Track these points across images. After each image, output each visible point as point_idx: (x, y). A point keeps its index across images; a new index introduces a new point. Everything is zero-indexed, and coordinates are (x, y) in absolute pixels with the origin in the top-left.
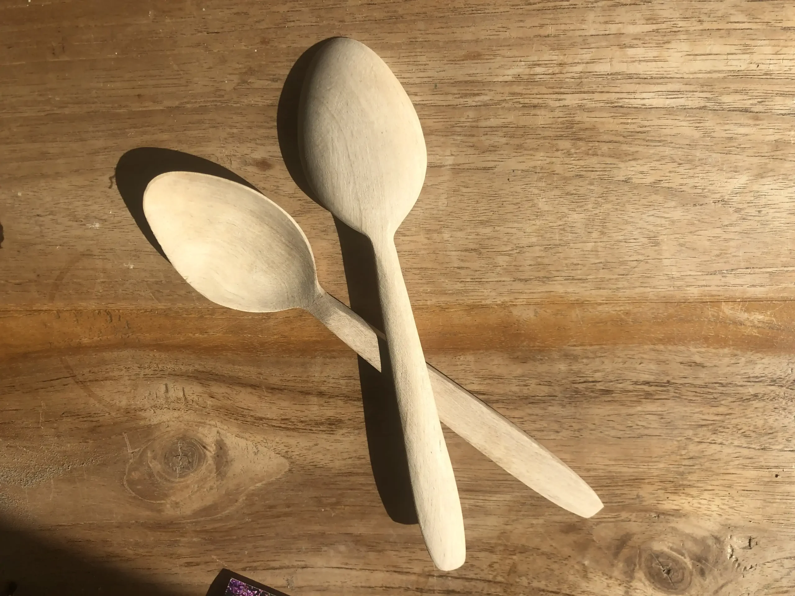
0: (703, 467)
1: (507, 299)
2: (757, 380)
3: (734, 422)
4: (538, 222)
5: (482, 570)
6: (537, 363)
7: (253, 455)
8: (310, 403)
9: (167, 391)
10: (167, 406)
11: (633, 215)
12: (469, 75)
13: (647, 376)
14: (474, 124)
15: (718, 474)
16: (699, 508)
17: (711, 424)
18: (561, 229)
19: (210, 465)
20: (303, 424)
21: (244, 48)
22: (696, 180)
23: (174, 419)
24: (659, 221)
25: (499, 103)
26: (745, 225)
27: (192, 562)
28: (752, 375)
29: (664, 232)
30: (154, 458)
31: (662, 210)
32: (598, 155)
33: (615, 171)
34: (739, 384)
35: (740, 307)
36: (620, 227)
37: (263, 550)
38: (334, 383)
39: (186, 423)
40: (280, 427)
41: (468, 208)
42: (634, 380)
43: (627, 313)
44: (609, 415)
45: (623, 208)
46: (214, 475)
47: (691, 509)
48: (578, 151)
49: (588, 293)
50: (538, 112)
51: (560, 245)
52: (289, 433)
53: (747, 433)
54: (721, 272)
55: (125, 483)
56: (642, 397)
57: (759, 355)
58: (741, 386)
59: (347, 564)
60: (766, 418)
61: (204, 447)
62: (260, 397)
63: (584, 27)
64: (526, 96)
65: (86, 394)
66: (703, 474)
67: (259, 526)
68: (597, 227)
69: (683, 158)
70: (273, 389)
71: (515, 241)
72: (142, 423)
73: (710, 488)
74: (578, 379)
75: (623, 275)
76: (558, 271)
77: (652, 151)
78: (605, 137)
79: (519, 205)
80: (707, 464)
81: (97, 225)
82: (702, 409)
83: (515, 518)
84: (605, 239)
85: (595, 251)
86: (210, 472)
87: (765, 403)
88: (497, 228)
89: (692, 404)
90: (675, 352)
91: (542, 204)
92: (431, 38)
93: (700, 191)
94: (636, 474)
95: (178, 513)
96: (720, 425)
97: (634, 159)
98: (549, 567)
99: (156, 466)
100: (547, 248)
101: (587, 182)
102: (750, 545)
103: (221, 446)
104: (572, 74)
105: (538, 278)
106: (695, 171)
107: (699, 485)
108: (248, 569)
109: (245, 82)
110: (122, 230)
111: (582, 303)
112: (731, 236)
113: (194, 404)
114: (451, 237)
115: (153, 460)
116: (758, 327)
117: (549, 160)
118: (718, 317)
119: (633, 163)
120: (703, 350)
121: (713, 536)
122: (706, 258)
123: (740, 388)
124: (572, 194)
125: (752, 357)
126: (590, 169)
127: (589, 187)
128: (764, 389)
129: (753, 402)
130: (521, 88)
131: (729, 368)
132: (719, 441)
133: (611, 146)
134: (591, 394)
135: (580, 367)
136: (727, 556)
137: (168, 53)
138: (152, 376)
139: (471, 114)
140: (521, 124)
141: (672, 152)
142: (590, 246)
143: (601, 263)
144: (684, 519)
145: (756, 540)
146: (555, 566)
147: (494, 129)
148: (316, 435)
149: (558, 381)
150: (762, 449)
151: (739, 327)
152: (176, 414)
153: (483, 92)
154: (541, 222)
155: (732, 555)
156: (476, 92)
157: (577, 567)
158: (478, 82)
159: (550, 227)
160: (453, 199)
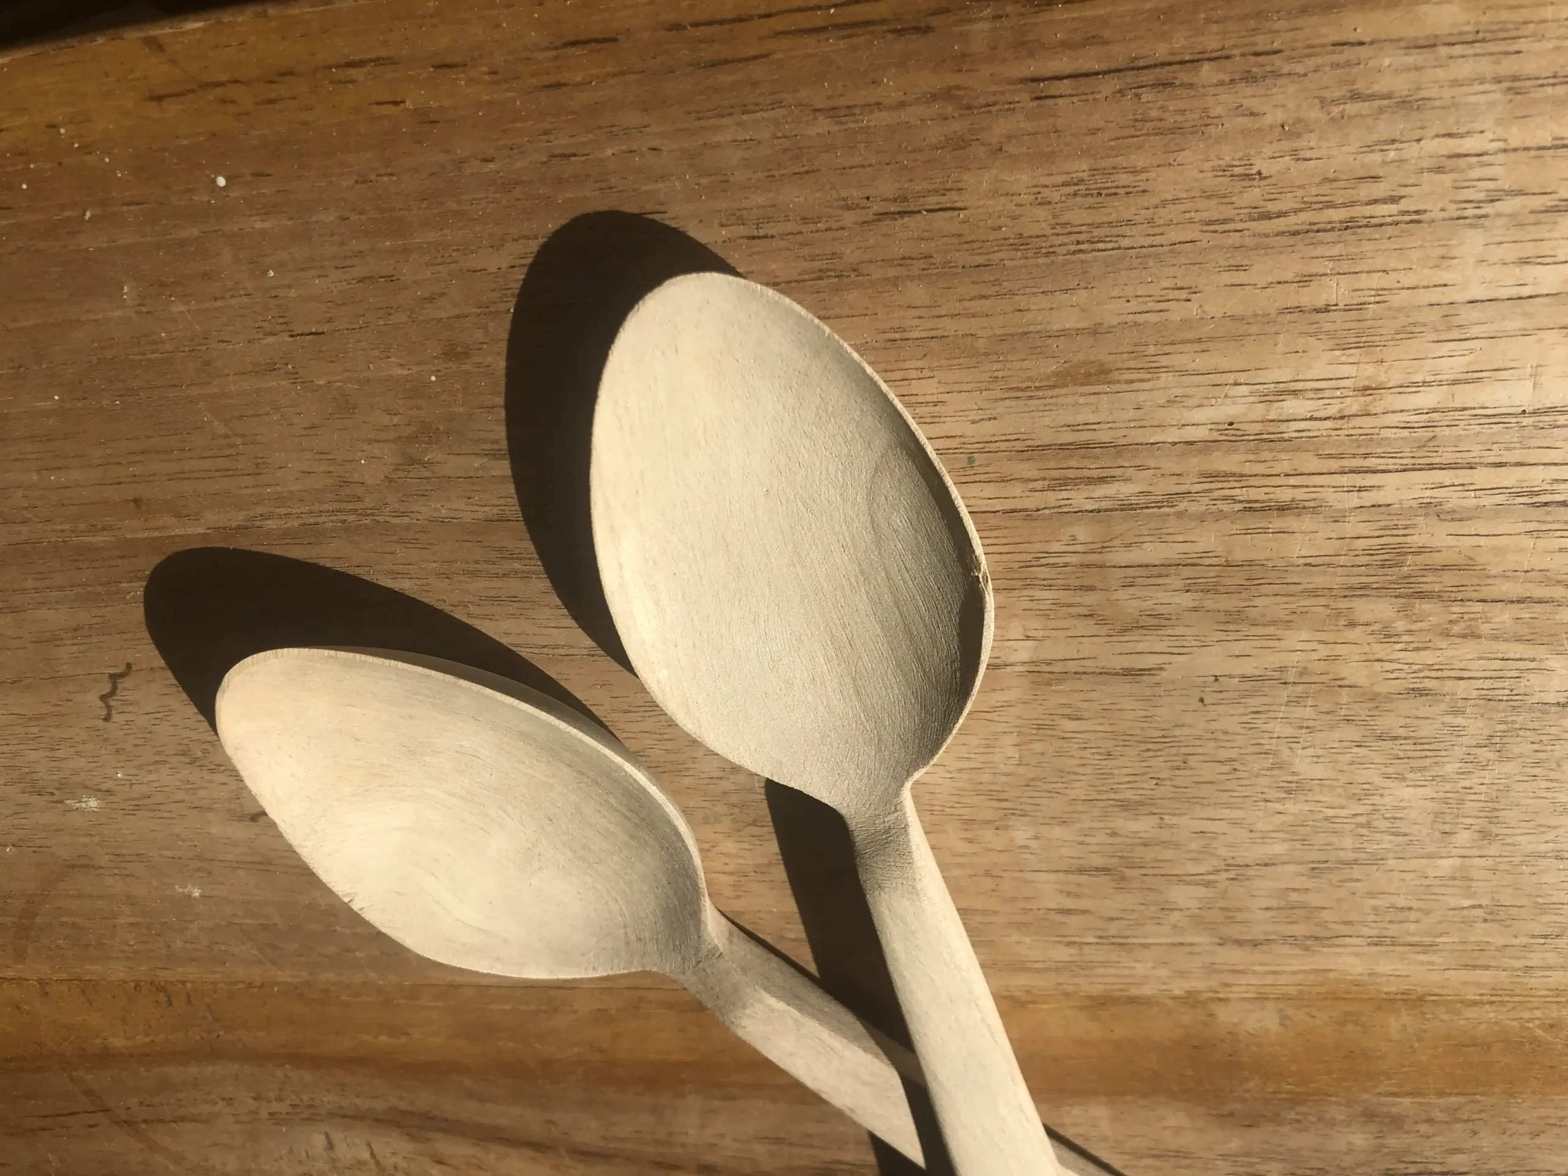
1: (1198, 985)
4: (1290, 807)
6: (1285, 1129)
9: (331, 1146)
12: (1073, 427)
14: (1091, 559)
18: (1359, 825)
21: (399, 371)
25: (1170, 499)
32: (1479, 637)
33: (1535, 680)
36: (1541, 820)
38: (739, 1149)
41: (1081, 770)
43: (1552, 1026)
45: (1554, 774)
48: (1414, 627)
49: (1435, 977)
50: (1290, 522)
51: (1356, 862)
62: (555, 1168)
63: (1445, 276)
64: (1253, 481)
68: (1469, 821)
70: (585, 1154)
71: (1223, 852)
74: (1401, 1165)
75: (1546, 937)
76: (1347, 923)
78: (1507, 589)
79: (1236, 765)
81: (93, 803)
84: (1494, 849)
85: (1462, 879)
88: (1172, 820)
91: (1304, 765)
92: (950, 327)
100: (1315, 870)
101: (1443, 706)
104: (1404, 417)
105: (1292, 940)
109: (413, 461)
110: (159, 814)
111: (1421, 999)
114: (1036, 838)
117: (1323, 651)
124: (1396, 738)
126: (1453, 674)
127: (1448, 719)
130: (1236, 457)
133: (1526, 611)
135: (1409, 1141)
138: (288, 1117)
139: (1083, 532)
140: (1239, 555)
142: (1446, 865)
143: (1480, 906)
147: (1156, 571)
153: (1117, 472)
154: (1299, 806)
156: (1095, 474)
158: (1104, 446)
159: (1327, 819)
160: (1038, 747)
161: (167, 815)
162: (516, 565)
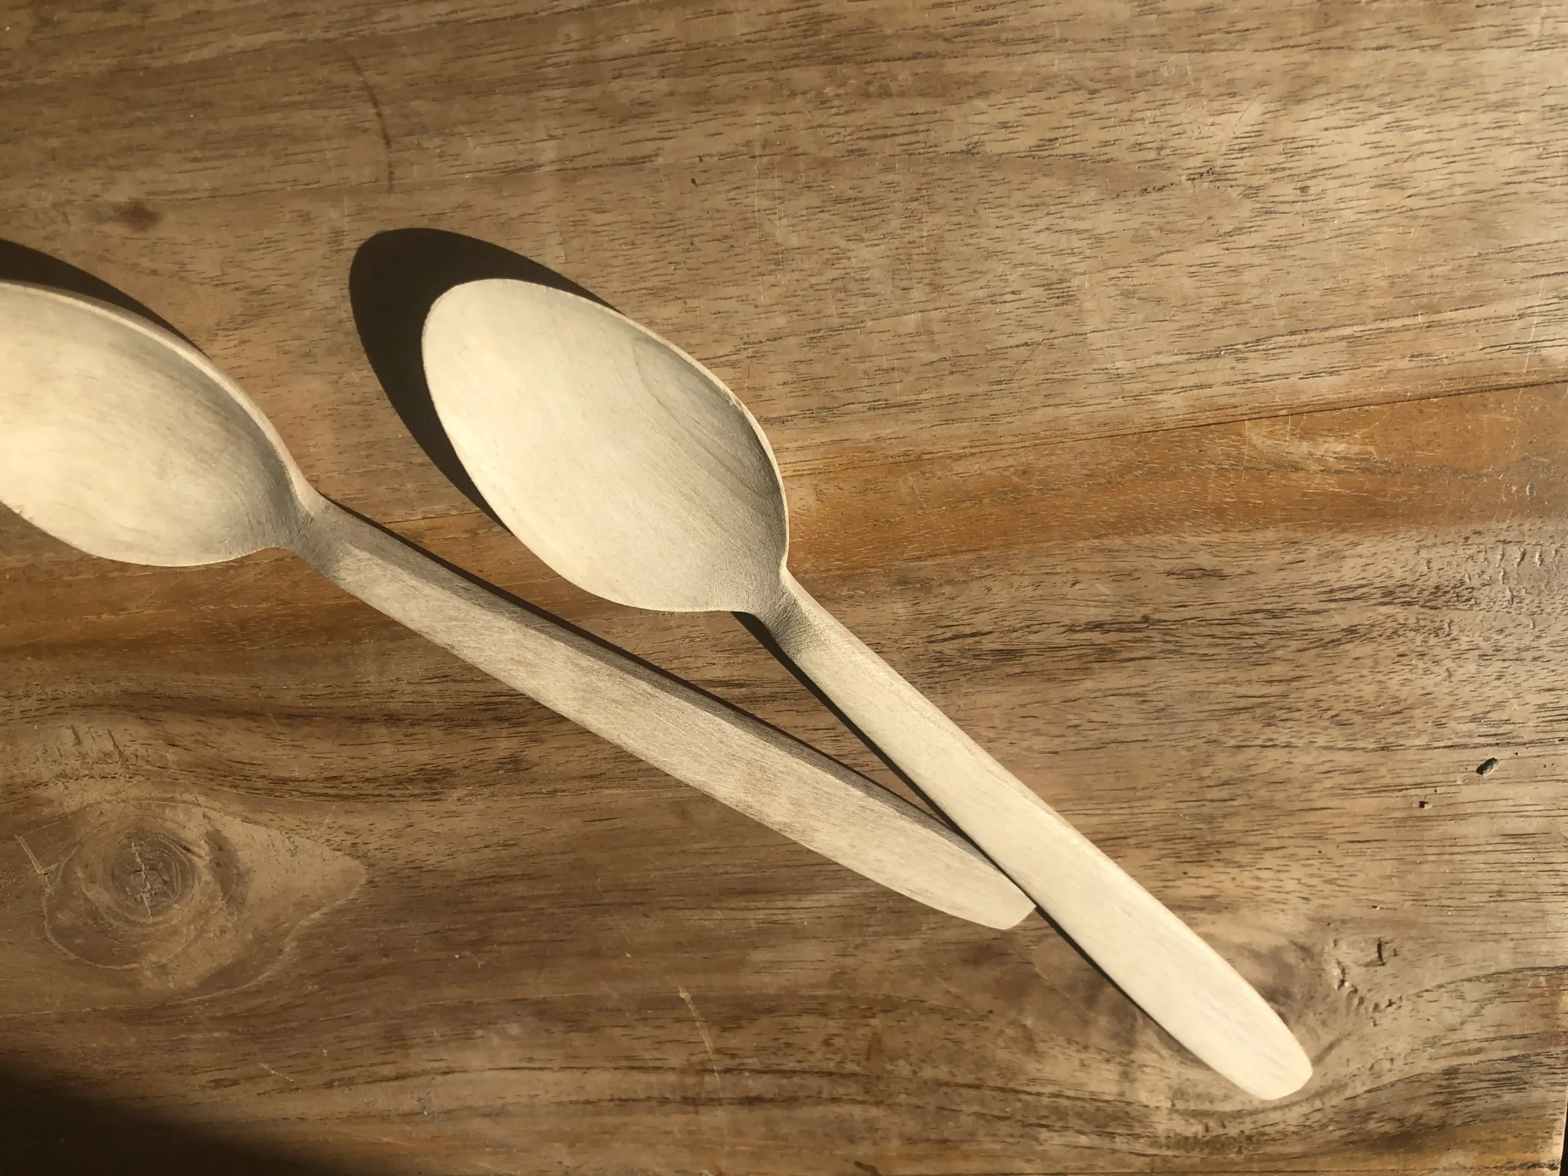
0: (1254, 801)
2: (1351, 595)
3: (1311, 694)
4: (783, 279)
5: (811, 1053)
7: (288, 855)
8: (374, 740)
9: (78, 741)
10: (87, 772)
11: (998, 233)
13: (1093, 611)
14: (586, 53)
15: (1291, 813)
16: (1258, 888)
17: (1260, 705)
18: (838, 290)
19: (207, 883)
20: (373, 785)
22: (1139, 128)
23: (108, 798)
24: (1063, 241)
26: (1273, 228)
27: (224, 1080)
28: (1335, 586)
29: (1081, 267)
30: (92, 879)
31: (1068, 212)
32: (891, 95)
33: (939, 131)
34: (1310, 608)
35: (1288, 427)
36: (973, 267)
37: (358, 1043)
38: (413, 692)
39: (135, 803)
40: (327, 795)
42: (1066, 621)
43: (1024, 472)
44: (1023, 706)
45: (973, 221)
46: (220, 903)
47: (1239, 891)
48: (841, 91)
49: (925, 435)
51: (842, 327)
52: (347, 805)
53: (1345, 716)
54: (1231, 349)
55: (49, 935)
56: (1090, 658)
57: (1350, 537)
58: (1317, 612)
59: (531, 1060)
60: (1384, 678)
61: (188, 850)
62: (268, 736)
66: (1257, 815)
67: (336, 998)
68: (920, 274)
69: (1099, 74)
70: (292, 717)
71: (739, 331)
72: (46, 811)
73: (1275, 843)
74: (940, 631)
75: (1000, 382)
76: (849, 390)
77: (1019, 68)
78: (902, 47)
79: (731, 241)
80: (1263, 793)
82: (1233, 673)
83: (859, 941)
84: (943, 301)
85: (925, 331)
86: (212, 898)
87: (1375, 645)
88: (693, 303)
89: (1210, 665)
90: (1152, 550)
91: (783, 232)
93: (1153, 155)
94: (1107, 829)
95: (171, 985)
96: (1278, 705)
97: (981, 94)
98: (950, 1037)
99: (100, 896)
100: (813, 340)
101: (877, 166)
102: (1380, 956)
103: (218, 844)
105: (810, 414)
106: (1133, 105)
107: (1252, 839)
108: (336, 1084)
109: (46, 22)
111: (919, 458)
112: (1245, 258)
113: (140, 763)
115: (90, 885)
116: (1338, 472)
117: (777, 121)
118: (1239, 459)
119: (980, 104)
120: (1215, 538)
121: (1295, 944)
122: (1189, 319)
123: (1315, 618)
124: (849, 200)
125: (1332, 542)
126: (878, 132)
127: (883, 177)
128: (1369, 614)
129: (1349, 646)
131: (1283, 574)
132: (1282, 740)
133: (920, 66)
134: (975, 662)
135: (939, 604)
136: (1330, 985)
138: (37, 713)
139: (574, 30)
140: (695, 39)
141: (1068, 65)
142: (911, 321)
143: (945, 359)
144: (1226, 916)
145: (1393, 946)
146: (964, 1034)
147: (636, 60)
148: (405, 806)
149: (896, 641)
150: (1383, 749)
151: (1294, 476)
152: (110, 786)
154: (788, 276)
155: (1342, 982)
157: (1009, 1031)
159: (811, 286)
160: (575, 243)
162: (139, 114)
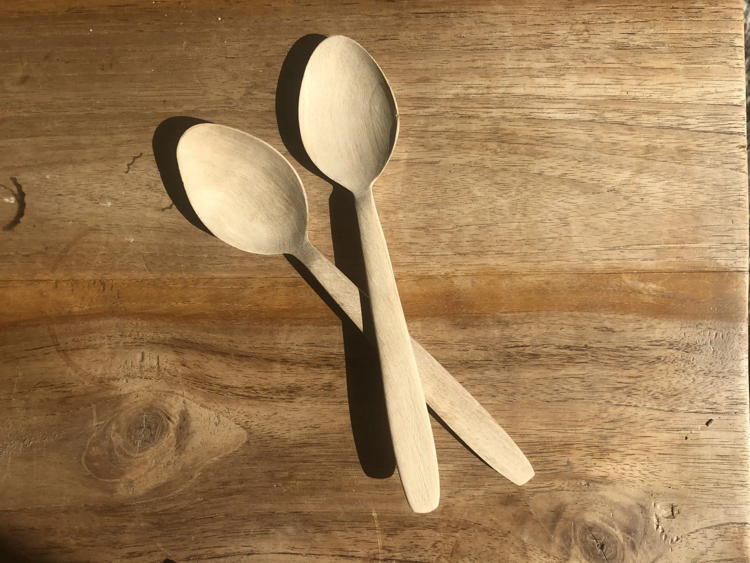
0: (622, 431)
1: (449, 270)
2: (657, 344)
3: (644, 384)
4: (473, 206)
5: (426, 551)
6: (475, 329)
7: (214, 425)
8: (273, 370)
9: (142, 360)
10: (140, 375)
11: (546, 200)
12: (421, 93)
13: (568, 341)
14: (424, 129)
15: (637, 438)
16: (623, 474)
17: (626, 387)
18: (491, 212)
19: (171, 437)
20: (265, 392)
21: (252, 69)
22: (593, 174)
23: (144, 389)
24: (567, 206)
25: (443, 113)
26: (633, 210)
27: (134, 553)
28: (653, 340)
29: (572, 214)
30: (118, 431)
31: (570, 197)
32: (518, 154)
33: (531, 166)
34: (644, 347)
35: (637, 277)
36: (537, 210)
37: (210, 534)
38: (298, 350)
39: (155, 392)
40: (243, 395)
41: (417, 193)
42: (557, 344)
43: (547, 283)
44: (538, 379)
45: (539, 195)
46: (173, 448)
47: (616, 475)
48: (502, 150)
49: (514, 266)
50: (472, 121)
51: (491, 224)
52: (251, 402)
53: (657, 395)
54: (619, 248)
55: (83, 459)
56: (565, 361)
57: (657, 320)
58: (646, 349)
59: (293, 548)
60: (671, 379)
61: (169, 419)
62: (228, 365)
63: (504, 62)
64: (463, 109)
65: (64, 363)
66: (624, 437)
67: (210, 506)
68: (519, 210)
69: (582, 157)
70: (242, 357)
71: (455, 221)
72: (113, 393)
73: (631, 452)
74: (510, 343)
75: (542, 250)
76: (490, 246)
77: (558, 152)
78: (523, 141)
79: (459, 192)
80: (626, 428)
81: (109, 204)
82: (616, 372)
83: (457, 489)
84: (526, 220)
85: (518, 229)
86: (170, 446)
87: (667, 365)
88: (441, 210)
89: (608, 368)
90: (589, 318)
91: (477, 191)
92: (394, 66)
93: (597, 182)
94: (565, 439)
95: (131, 493)
96: (632, 387)
97: (546, 157)
98: (490, 545)
99: (118, 440)
100: (480, 228)
101: (510, 174)
102: (673, 514)
103: (185, 416)
104: (496, 95)
105: (474, 253)
106: (591, 167)
107: (622, 449)
108: (192, 558)
109: (249, 93)
111: (511, 274)
112: (624, 218)
113: (166, 373)
114: (405, 217)
115: (116, 433)
116: (654, 296)
117: (480, 157)
118: (620, 286)
119: (545, 160)
120: (612, 316)
121: (638, 504)
122: (607, 236)
123: (646, 352)
124: (499, 184)
125: (651, 322)
126: (512, 164)
127: (512, 178)
128: (665, 352)
129: (657, 365)
130: (459, 103)
131: (634, 333)
132: (634, 403)
133: (528, 147)
134: (521, 358)
135: (510, 332)
136: (653, 527)
137: (194, 71)
138: (131, 344)
139: (422, 121)
140: (459, 129)
141: (573, 152)
142: (514, 225)
143: (524, 239)
144: (611, 487)
145: (678, 508)
146: (496, 544)
147: (439, 133)
148: (276, 403)
149: (493, 346)
150: (671, 411)
151: (639, 295)
152: (147, 383)
153: (431, 105)
154: (476, 205)
155: (658, 526)
156: (426, 106)
157: (517, 544)
158: (428, 98)
159: (483, 210)
160: (407, 186)
161: (133, 209)
162: (270, 125)
